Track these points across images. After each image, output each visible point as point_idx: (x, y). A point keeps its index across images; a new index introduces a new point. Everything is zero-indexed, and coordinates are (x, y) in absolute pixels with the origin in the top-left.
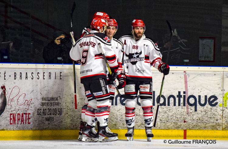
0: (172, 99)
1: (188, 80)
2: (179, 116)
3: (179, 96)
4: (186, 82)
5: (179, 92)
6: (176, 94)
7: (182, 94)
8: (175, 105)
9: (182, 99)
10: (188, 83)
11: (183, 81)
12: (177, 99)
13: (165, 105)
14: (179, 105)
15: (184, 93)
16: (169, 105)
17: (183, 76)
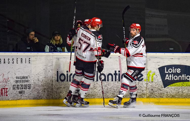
0: (110, 76)
1: (122, 62)
2: (115, 89)
3: (116, 74)
4: (120, 64)
5: (116, 71)
6: (113, 73)
7: (117, 72)
8: (112, 80)
9: (117, 77)
10: (122, 65)
11: (118, 63)
12: (114, 76)
13: (105, 81)
14: (116, 80)
15: (119, 71)
16: (108, 80)
17: (118, 60)
